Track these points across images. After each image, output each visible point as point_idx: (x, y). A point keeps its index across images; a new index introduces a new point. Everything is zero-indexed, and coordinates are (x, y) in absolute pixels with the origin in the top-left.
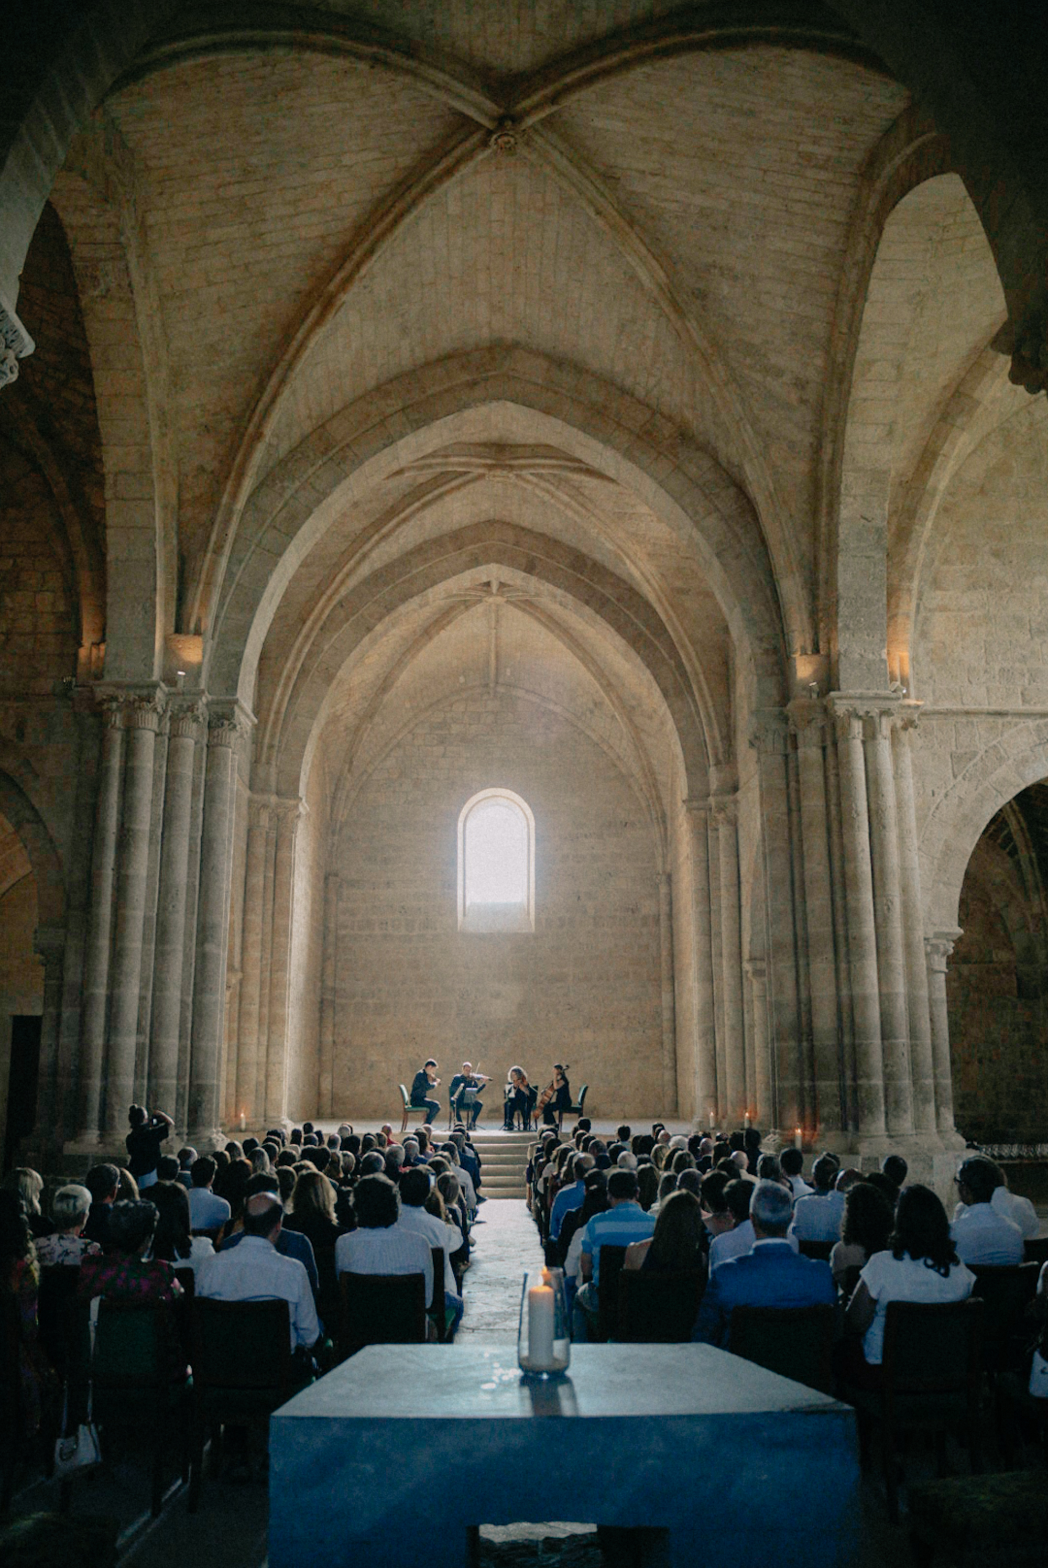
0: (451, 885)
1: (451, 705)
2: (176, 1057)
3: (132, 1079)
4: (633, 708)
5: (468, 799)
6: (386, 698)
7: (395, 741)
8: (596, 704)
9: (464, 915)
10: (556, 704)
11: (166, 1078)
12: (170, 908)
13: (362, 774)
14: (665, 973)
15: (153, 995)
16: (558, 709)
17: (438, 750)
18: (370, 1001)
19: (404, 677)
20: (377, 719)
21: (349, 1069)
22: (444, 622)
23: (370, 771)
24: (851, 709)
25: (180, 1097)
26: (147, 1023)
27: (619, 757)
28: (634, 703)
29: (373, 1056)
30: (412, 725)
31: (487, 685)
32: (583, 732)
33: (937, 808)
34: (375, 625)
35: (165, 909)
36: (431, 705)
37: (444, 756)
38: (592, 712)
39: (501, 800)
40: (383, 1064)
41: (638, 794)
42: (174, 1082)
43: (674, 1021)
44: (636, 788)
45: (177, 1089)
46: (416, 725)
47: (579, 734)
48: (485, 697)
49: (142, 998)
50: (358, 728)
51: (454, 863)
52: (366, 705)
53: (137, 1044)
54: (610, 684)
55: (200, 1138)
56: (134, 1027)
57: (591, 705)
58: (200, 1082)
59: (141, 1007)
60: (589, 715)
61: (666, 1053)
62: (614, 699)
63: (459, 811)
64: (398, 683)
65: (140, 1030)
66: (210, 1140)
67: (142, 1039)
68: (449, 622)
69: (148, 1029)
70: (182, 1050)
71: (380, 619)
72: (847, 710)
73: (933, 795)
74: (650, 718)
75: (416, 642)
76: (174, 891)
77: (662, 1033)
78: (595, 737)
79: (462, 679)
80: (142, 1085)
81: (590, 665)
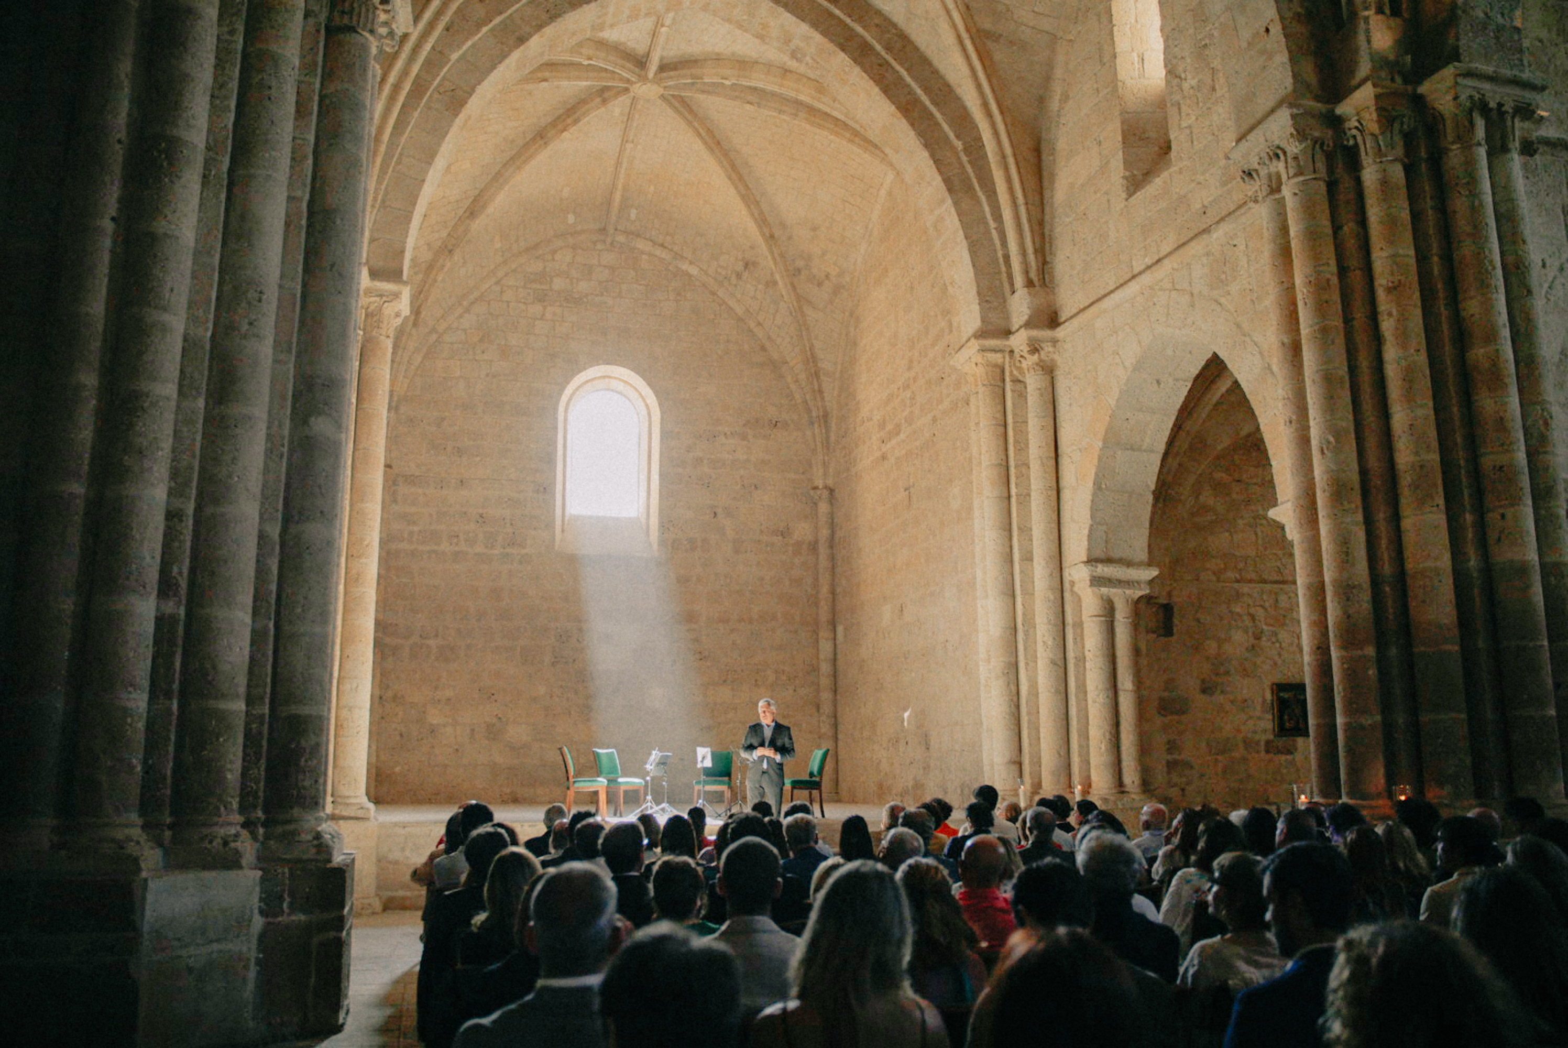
0: (546, 489)
1: (554, 252)
2: (246, 652)
3: (145, 696)
4: (799, 270)
5: (573, 376)
6: (477, 225)
7: (476, 294)
8: (746, 265)
9: (563, 531)
10: (691, 263)
11: (223, 696)
12: (245, 327)
13: (430, 333)
14: (824, 616)
15: (199, 509)
16: (693, 271)
17: (537, 309)
18: (432, 642)
19: (500, 202)
20: (457, 257)
21: (401, 735)
22: (569, 121)
23: (441, 329)
24: (1477, 96)
25: (250, 739)
26: (182, 570)
27: (769, 338)
28: (800, 263)
29: (435, 717)
30: (500, 274)
31: (603, 230)
32: (724, 302)
33: (1550, 287)
34: (530, 35)
35: (231, 328)
36: (527, 250)
37: (542, 318)
38: (739, 276)
39: (614, 384)
40: (449, 730)
41: (793, 387)
42: (241, 706)
43: (835, 676)
44: (789, 379)
45: (247, 724)
46: (506, 275)
47: (720, 305)
48: (599, 246)
49: (173, 516)
50: (430, 267)
51: (549, 459)
52: (444, 234)
53: (160, 620)
54: (772, 236)
55: (294, 833)
56: (152, 575)
57: (740, 267)
58: (295, 709)
59: (170, 536)
60: (734, 280)
61: (824, 718)
62: (776, 255)
63: (560, 394)
64: (490, 210)
65: (166, 587)
66: (318, 836)
67: (169, 607)
68: (576, 122)
69: (183, 583)
70: (257, 638)
71: (540, 27)
72: (1471, 97)
73: (1544, 266)
74: (820, 284)
75: (526, 146)
76: (252, 295)
77: (818, 691)
78: (740, 310)
79: (571, 219)
80: (169, 712)
81: (752, 207)
